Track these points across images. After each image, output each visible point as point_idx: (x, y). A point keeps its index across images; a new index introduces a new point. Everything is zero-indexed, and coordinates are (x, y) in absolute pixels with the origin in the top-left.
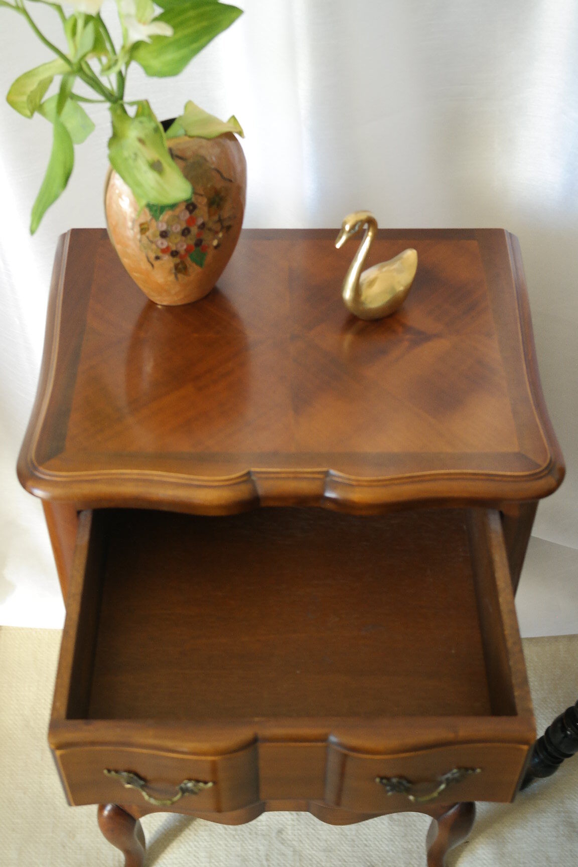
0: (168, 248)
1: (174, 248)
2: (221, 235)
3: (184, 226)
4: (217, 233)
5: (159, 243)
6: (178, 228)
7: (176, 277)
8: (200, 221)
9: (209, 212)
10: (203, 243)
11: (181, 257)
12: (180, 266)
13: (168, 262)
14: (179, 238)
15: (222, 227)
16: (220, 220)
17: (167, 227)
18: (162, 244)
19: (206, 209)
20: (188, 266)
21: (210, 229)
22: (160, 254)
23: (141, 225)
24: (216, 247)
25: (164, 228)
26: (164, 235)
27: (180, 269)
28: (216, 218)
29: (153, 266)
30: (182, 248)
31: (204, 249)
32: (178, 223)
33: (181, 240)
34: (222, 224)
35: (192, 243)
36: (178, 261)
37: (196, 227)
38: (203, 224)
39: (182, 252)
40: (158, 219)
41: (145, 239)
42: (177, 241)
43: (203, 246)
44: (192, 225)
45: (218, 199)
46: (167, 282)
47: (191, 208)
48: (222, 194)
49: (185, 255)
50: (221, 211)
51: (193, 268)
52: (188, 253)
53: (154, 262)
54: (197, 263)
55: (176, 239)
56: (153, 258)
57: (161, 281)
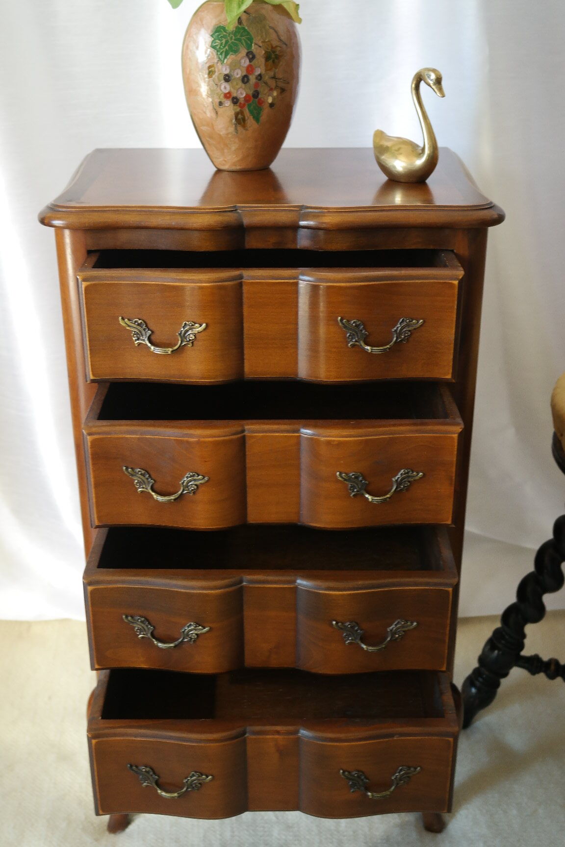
0: (229, 93)
1: (235, 95)
2: (275, 94)
3: (245, 73)
4: (271, 89)
5: (223, 87)
6: (238, 74)
7: (236, 129)
8: (258, 72)
9: (266, 65)
10: (260, 96)
11: (242, 106)
12: (240, 116)
13: (229, 109)
14: (240, 83)
15: (277, 87)
16: (274, 77)
17: (230, 72)
18: (225, 88)
19: (263, 60)
20: (246, 118)
21: (266, 83)
22: (223, 100)
23: (210, 67)
24: (272, 105)
25: (227, 72)
26: (227, 78)
27: (240, 120)
28: (271, 74)
29: (217, 113)
30: (242, 94)
31: (261, 103)
32: (239, 68)
33: (241, 87)
34: (276, 81)
35: (251, 93)
36: (238, 109)
37: (254, 77)
38: (260, 75)
39: (242, 101)
40: (223, 62)
41: (212, 82)
42: (238, 87)
43: (260, 100)
44: (251, 74)
45: (273, 56)
46: (228, 134)
47: (251, 56)
48: (277, 53)
49: (244, 105)
50: (276, 68)
51: (251, 122)
52: (247, 104)
53: (218, 109)
54: (254, 118)
55: (237, 85)
56: (218, 104)
57: (223, 133)
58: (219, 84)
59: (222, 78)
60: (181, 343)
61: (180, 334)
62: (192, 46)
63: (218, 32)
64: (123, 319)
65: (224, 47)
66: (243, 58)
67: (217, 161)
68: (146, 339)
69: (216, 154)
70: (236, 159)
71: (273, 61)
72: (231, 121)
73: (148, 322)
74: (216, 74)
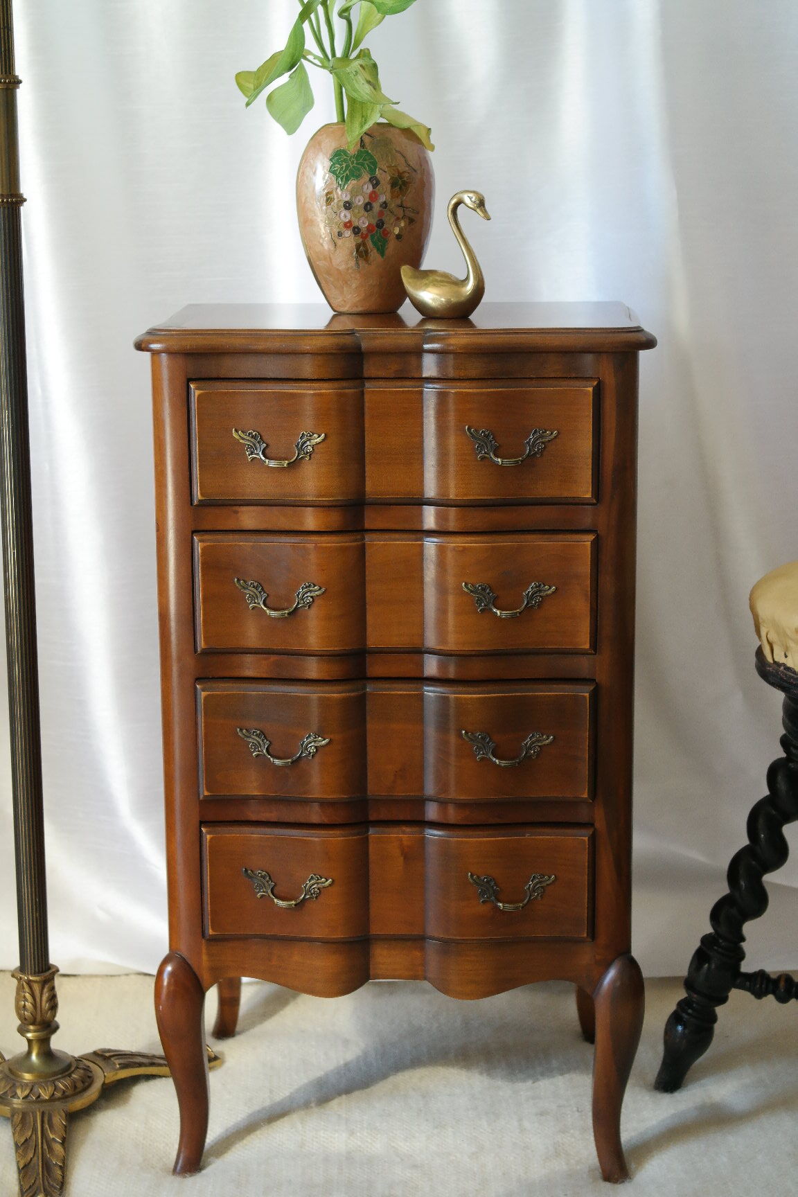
0: (350, 222)
1: (356, 224)
2: (402, 224)
3: (367, 200)
4: (398, 219)
5: (342, 215)
6: (360, 201)
7: (357, 263)
8: (382, 199)
9: (392, 192)
10: (385, 226)
11: (364, 237)
12: (362, 249)
13: (349, 240)
14: (363, 212)
15: (404, 216)
16: (401, 206)
17: (352, 197)
18: (345, 216)
19: (389, 187)
20: (369, 250)
21: (392, 212)
22: (343, 230)
23: (327, 194)
24: (399, 237)
25: (348, 199)
26: (348, 206)
27: (361, 253)
28: (399, 202)
29: (335, 245)
30: (364, 223)
31: (386, 234)
32: (361, 195)
33: (363, 216)
34: (404, 211)
35: (374, 222)
36: (360, 240)
37: (378, 204)
38: (385, 203)
39: (364, 231)
40: (344, 187)
41: (330, 211)
42: (360, 215)
43: (385, 230)
44: (374, 201)
45: (400, 182)
46: (348, 269)
47: (375, 182)
48: (405, 179)
49: (367, 235)
50: (403, 196)
51: (374, 255)
52: (369, 234)
53: (336, 240)
54: (378, 250)
55: (359, 213)
56: (336, 234)
57: (342, 267)
58: (338, 212)
59: (342, 204)
60: (298, 456)
61: (297, 446)
62: (308, 171)
63: (338, 156)
64: (236, 431)
65: (345, 172)
66: (365, 183)
67: (336, 302)
68: (260, 453)
69: (335, 294)
70: (357, 299)
71: (400, 188)
72: (352, 254)
73: (263, 434)
74: (336, 201)
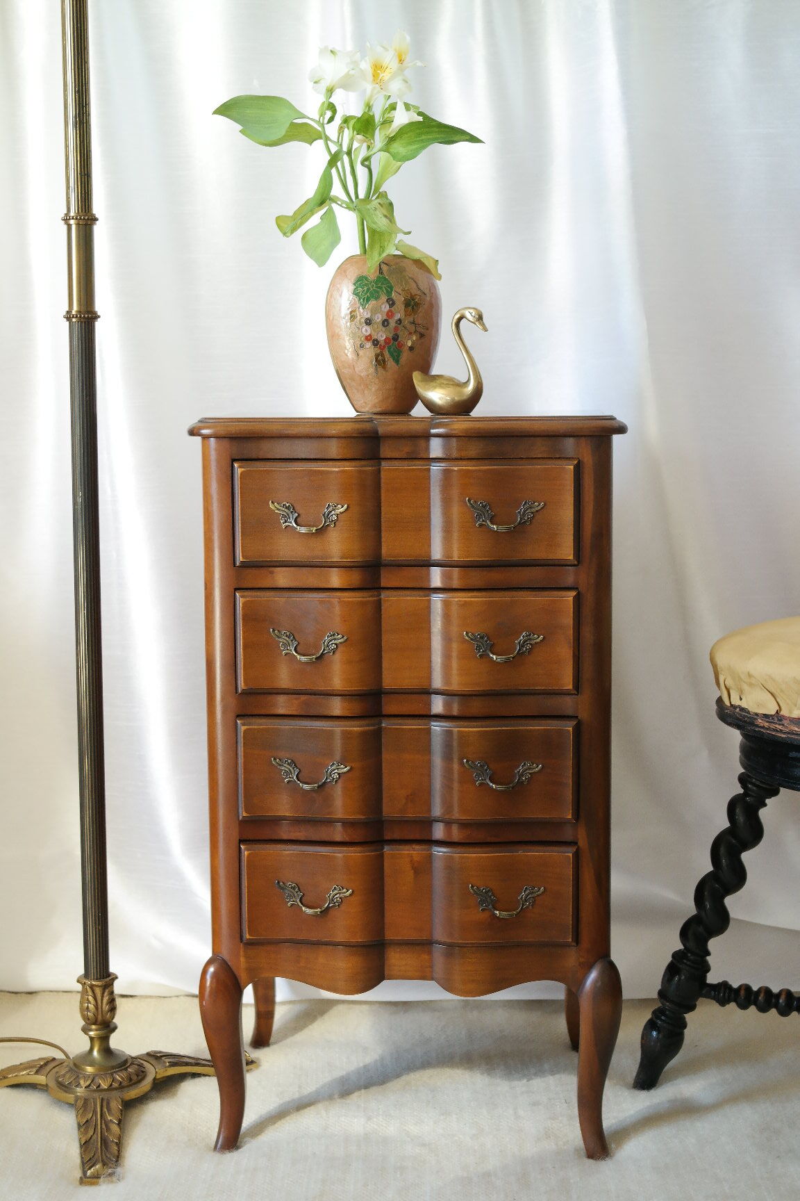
58: (361, 328)
59: (363, 320)
62: (336, 294)
63: (361, 281)
65: (366, 294)
67: (358, 404)
69: (358, 397)
70: (376, 401)
72: (371, 362)
